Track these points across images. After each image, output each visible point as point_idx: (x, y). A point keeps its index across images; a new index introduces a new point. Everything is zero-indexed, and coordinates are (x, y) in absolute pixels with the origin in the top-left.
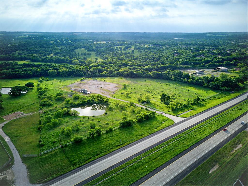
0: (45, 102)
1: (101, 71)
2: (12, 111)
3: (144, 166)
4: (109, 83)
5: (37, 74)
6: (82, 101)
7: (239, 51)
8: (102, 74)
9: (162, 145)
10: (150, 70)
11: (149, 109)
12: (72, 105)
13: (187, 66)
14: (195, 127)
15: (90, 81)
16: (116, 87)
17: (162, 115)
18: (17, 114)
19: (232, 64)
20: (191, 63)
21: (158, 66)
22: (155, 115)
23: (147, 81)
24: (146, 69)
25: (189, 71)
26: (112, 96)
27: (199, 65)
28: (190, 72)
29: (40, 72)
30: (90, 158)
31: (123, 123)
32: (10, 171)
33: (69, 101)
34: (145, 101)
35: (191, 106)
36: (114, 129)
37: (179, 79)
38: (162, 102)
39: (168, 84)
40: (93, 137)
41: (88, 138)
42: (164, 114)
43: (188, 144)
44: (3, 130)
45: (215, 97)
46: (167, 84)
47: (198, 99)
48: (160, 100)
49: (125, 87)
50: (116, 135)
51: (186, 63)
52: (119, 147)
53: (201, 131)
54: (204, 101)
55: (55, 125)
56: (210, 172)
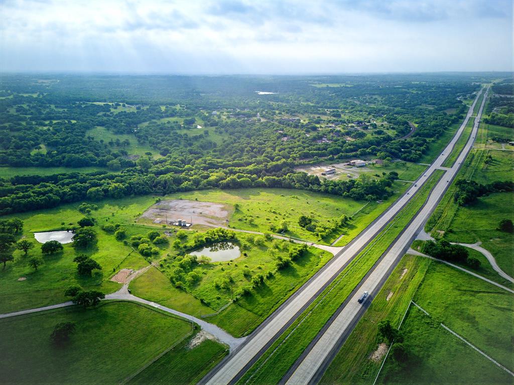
1: (178, 182)
2: (114, 270)
3: (329, 305)
4: (208, 204)
5: (68, 197)
6: (196, 240)
7: (373, 127)
8: (183, 186)
9: (334, 282)
10: (258, 172)
11: (295, 241)
12: (187, 248)
13: (309, 161)
14: (358, 257)
15: (172, 201)
16: (223, 209)
17: (314, 247)
18: (125, 272)
19: (369, 154)
20: (313, 155)
21: (267, 165)
22: (308, 249)
23: (263, 193)
24: (251, 172)
25: (313, 169)
26: (229, 226)
27: (326, 158)
28: (316, 171)
29: (73, 194)
31: (281, 264)
32: (204, 333)
33: (179, 243)
34: (282, 230)
35: (340, 229)
36: (273, 273)
37: (305, 186)
38: (303, 229)
39: (295, 196)
40: (258, 285)
41: (254, 287)
42: (314, 245)
43: (358, 276)
44: (135, 296)
45: (362, 211)
46: (293, 196)
47: (346, 219)
48: (298, 225)
49: (236, 209)
50: (280, 280)
51: (306, 156)
52: (292, 292)
53: (365, 261)
54: (353, 220)
56: (387, 300)
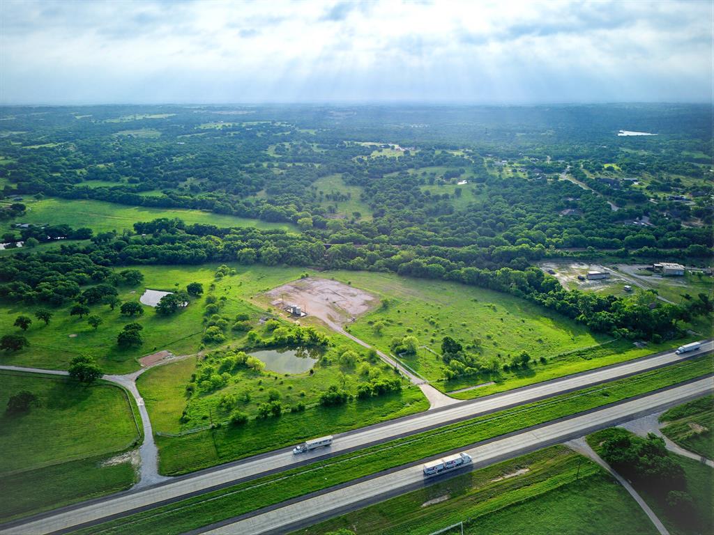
0: (211, 333)
1: (351, 256)
2: (155, 349)
3: (323, 477)
4: (356, 292)
5: (216, 255)
6: (279, 337)
8: (351, 262)
9: (374, 447)
10: (470, 259)
11: (402, 371)
12: (260, 344)
13: (575, 253)
15: (319, 280)
16: (366, 303)
17: (418, 388)
18: (161, 355)
20: (588, 244)
22: (405, 388)
24: (461, 257)
25: (575, 266)
26: (347, 327)
27: (611, 251)
29: (222, 252)
30: (248, 452)
32: (137, 453)
33: (255, 335)
34: (403, 351)
35: (501, 373)
36: (306, 408)
38: (440, 356)
39: (494, 305)
40: (266, 417)
41: (257, 418)
42: (422, 386)
44: (136, 385)
45: (581, 353)
46: (490, 304)
47: (526, 358)
48: (440, 350)
49: (384, 306)
50: (305, 419)
51: (574, 244)
54: (545, 363)
55: (217, 386)
56: (425, 505)
